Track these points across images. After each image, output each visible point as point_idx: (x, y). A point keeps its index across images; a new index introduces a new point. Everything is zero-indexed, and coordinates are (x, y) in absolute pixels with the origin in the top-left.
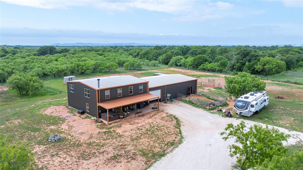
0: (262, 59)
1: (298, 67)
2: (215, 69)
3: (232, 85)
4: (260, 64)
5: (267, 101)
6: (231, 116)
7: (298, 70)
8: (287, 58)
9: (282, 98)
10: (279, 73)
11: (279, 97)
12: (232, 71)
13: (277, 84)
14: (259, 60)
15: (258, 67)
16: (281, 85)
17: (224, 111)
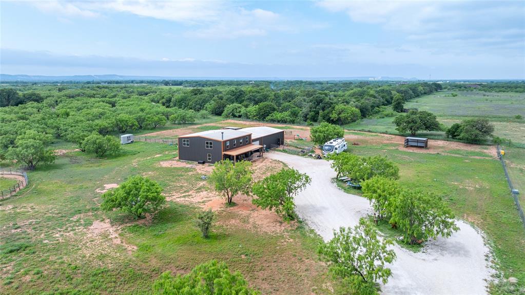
0: (337, 107)
1: (373, 114)
2: (287, 119)
3: (317, 135)
4: (335, 113)
5: (346, 145)
6: (321, 158)
7: (373, 118)
8: (362, 104)
9: (357, 144)
10: (355, 121)
11: (355, 144)
12: (305, 121)
13: (353, 133)
14: (334, 108)
15: (334, 116)
16: (356, 134)
17: (314, 155)
